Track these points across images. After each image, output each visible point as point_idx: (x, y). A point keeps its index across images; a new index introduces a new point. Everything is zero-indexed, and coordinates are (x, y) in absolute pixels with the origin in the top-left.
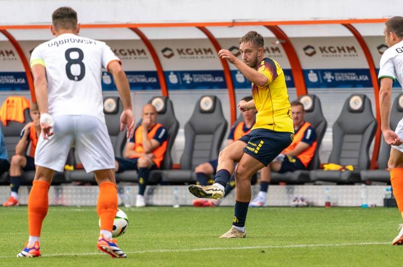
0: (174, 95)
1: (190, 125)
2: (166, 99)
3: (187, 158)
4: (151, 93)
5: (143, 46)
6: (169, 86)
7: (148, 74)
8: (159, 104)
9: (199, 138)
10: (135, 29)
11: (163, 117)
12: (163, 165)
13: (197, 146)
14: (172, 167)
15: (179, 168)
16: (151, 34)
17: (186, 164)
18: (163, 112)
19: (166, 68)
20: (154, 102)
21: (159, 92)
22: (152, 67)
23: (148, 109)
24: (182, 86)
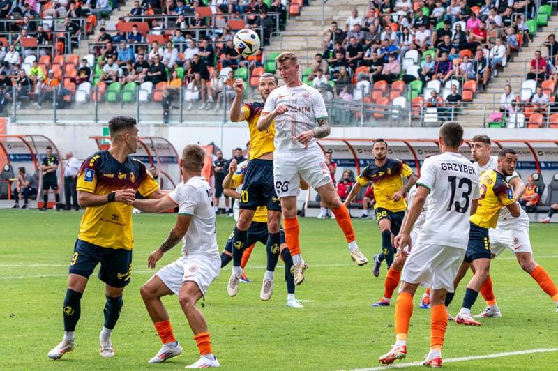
0: (543, 172)
1: (550, 186)
2: (539, 174)
3: (548, 201)
4: (532, 171)
5: (529, 150)
6: (541, 168)
7: (531, 163)
8: (536, 176)
9: (554, 192)
10: (526, 143)
11: (537, 182)
12: (537, 204)
13: (553, 195)
14: (541, 205)
15: (545, 205)
16: (533, 145)
17: (548, 203)
18: (538, 180)
19: (539, 160)
20: (534, 176)
21: (536, 171)
22: (534, 160)
23: (530, 179)
24: (547, 168)
